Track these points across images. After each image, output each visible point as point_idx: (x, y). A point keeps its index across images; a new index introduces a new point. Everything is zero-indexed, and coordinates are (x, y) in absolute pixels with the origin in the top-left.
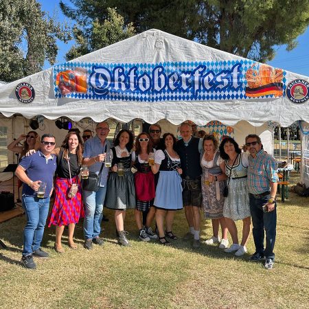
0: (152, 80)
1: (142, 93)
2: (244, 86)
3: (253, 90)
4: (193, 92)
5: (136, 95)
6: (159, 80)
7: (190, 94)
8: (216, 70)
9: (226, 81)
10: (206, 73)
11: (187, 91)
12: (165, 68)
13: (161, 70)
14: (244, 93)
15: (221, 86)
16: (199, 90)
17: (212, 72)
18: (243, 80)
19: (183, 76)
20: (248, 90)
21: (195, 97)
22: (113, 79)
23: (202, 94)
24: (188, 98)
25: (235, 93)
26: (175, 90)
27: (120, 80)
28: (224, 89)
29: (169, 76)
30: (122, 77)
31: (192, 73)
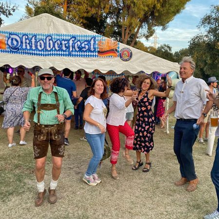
0: (45, 44)
1: (39, 51)
2: (97, 50)
3: (101, 53)
4: (69, 52)
5: (36, 52)
6: (50, 43)
7: (67, 53)
8: (82, 40)
9: (87, 47)
10: (76, 41)
11: (65, 51)
12: (53, 37)
13: (50, 38)
14: (97, 54)
15: (84, 49)
16: (72, 51)
17: (79, 41)
18: (97, 46)
19: (63, 42)
20: (99, 52)
21: (70, 55)
22: (22, 42)
23: (74, 53)
24: (66, 55)
25: (92, 54)
26: (59, 50)
27: (26, 43)
28: (86, 51)
29: (55, 42)
30: (28, 41)
31: (68, 41)
